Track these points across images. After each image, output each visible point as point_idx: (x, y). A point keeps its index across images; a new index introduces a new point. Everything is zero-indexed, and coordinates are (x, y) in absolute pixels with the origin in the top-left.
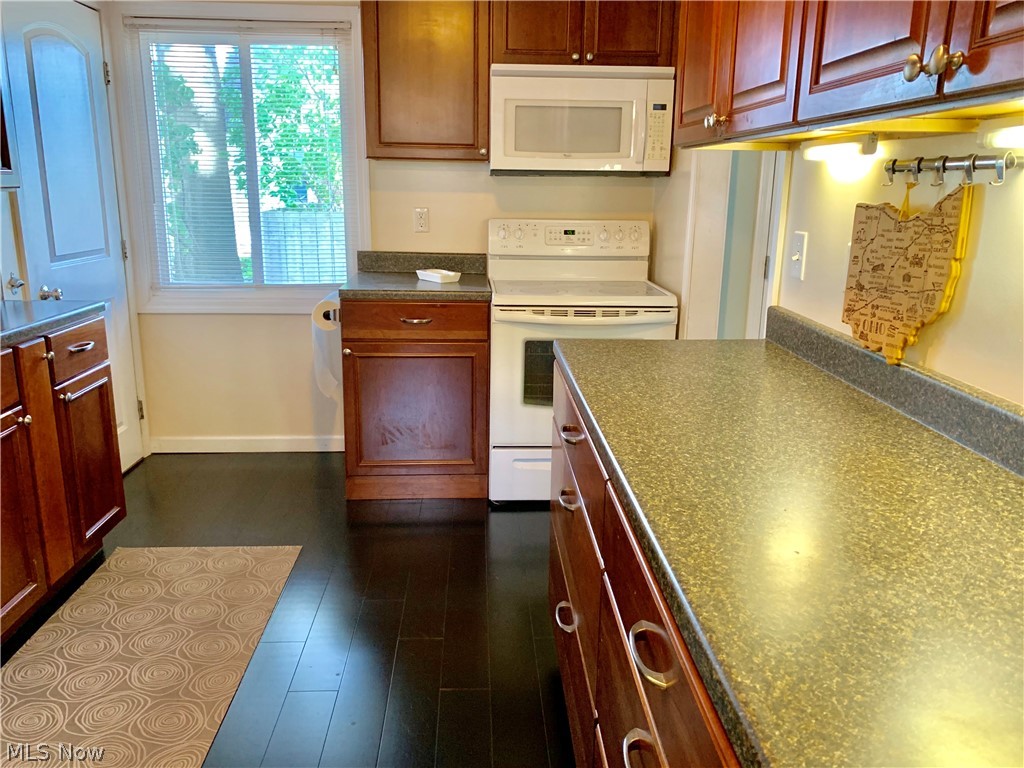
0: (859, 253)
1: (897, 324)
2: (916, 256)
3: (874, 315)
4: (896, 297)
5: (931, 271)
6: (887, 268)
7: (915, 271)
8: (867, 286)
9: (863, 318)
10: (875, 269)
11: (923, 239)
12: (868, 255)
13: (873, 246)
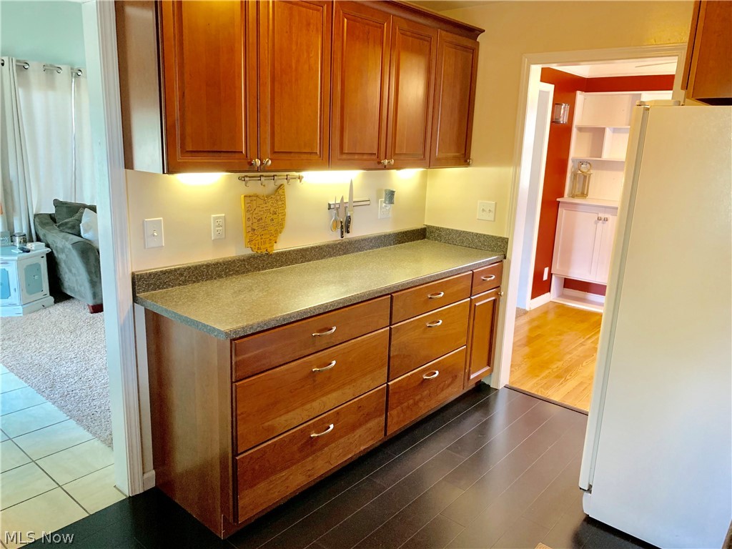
0: (250, 216)
1: (271, 238)
2: (274, 211)
3: (262, 238)
4: (269, 229)
5: (280, 215)
6: (264, 219)
7: (275, 216)
8: (256, 228)
9: (257, 242)
10: (258, 220)
11: (275, 205)
12: (254, 216)
13: (256, 212)
